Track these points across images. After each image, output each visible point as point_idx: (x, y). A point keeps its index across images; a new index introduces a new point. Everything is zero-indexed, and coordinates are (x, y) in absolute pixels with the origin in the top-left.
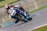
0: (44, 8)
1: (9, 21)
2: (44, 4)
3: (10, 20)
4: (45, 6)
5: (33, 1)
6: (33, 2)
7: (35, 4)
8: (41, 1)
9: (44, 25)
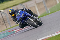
0: (48, 14)
1: (3, 31)
2: (48, 9)
3: (5, 30)
4: (50, 12)
5: (34, 5)
6: (34, 7)
7: (37, 9)
8: (44, 6)
9: (47, 37)
